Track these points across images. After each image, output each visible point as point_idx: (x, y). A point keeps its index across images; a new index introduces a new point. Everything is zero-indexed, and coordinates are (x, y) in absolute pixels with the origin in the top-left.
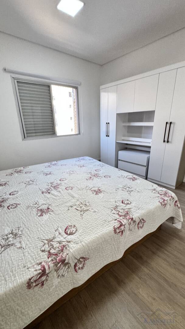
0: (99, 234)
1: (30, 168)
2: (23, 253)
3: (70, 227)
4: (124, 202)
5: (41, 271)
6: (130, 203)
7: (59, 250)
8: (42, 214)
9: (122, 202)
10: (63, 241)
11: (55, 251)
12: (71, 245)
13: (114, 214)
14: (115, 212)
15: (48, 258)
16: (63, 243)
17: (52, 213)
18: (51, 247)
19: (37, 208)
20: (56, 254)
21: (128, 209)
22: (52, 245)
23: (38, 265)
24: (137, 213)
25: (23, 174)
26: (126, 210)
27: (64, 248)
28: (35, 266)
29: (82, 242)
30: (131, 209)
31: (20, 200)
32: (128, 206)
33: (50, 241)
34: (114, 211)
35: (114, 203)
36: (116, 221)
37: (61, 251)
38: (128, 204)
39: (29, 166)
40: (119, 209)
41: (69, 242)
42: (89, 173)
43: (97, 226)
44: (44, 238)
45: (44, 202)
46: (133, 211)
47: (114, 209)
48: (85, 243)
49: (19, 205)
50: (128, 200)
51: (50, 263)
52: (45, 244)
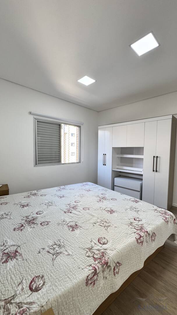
0: (127, 243)
1: (43, 191)
2: (73, 259)
3: (101, 239)
4: (136, 219)
5: (93, 270)
6: (140, 220)
7: (101, 256)
8: (73, 229)
9: (135, 220)
10: (101, 249)
11: (97, 256)
12: (108, 252)
13: (132, 228)
14: (132, 227)
15: (95, 261)
16: (101, 250)
17: (81, 228)
18: (93, 253)
19: (67, 225)
20: (100, 258)
21: (141, 224)
22: (93, 252)
23: (90, 266)
24: (149, 228)
25: (39, 196)
26: (140, 225)
27: (104, 254)
28: (87, 267)
29: (116, 249)
30: (143, 224)
31: (48, 218)
32: (140, 223)
33: (90, 249)
34: (130, 226)
35: (128, 220)
36: (135, 234)
37: (102, 256)
38: (139, 221)
39: (41, 190)
40: (134, 224)
41: (106, 249)
42: (97, 196)
43: (122, 237)
44: (84, 247)
45: (71, 220)
46: (145, 226)
47: (130, 225)
48: (119, 250)
49: (49, 222)
50: (138, 218)
51: (98, 265)
52: (87, 252)
